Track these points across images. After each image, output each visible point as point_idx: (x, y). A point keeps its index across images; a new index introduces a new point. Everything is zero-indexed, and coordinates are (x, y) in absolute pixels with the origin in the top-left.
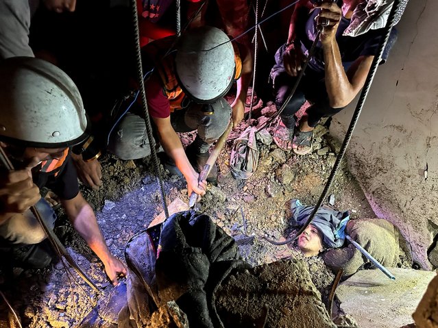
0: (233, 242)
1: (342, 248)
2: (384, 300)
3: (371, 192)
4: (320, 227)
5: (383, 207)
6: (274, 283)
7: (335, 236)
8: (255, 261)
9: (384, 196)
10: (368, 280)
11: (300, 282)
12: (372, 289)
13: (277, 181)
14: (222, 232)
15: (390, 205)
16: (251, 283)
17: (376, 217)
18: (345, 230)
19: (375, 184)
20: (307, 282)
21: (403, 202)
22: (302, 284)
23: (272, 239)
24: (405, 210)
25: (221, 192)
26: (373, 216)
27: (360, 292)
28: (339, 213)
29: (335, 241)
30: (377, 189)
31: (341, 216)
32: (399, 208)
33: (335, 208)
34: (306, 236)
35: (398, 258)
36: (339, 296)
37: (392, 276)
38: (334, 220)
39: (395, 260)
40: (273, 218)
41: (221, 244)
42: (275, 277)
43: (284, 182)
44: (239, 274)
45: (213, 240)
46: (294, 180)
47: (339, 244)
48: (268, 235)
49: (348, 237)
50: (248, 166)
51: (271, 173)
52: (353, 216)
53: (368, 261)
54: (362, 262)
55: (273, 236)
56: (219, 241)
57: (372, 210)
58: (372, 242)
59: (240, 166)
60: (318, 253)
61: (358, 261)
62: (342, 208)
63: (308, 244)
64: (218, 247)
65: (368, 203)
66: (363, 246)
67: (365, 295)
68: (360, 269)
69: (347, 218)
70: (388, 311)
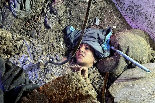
0: (22, 70)
1: (109, 56)
2: (144, 88)
3: (125, 10)
4: (91, 44)
5: (135, 20)
6: (59, 94)
7: (103, 49)
8: (43, 82)
9: (135, 11)
10: (132, 76)
11: (79, 89)
12: (135, 82)
13: (53, 14)
14: (11, 65)
15: (140, 17)
16: (40, 99)
17: (131, 28)
18: (110, 43)
19: (127, 3)
20: (84, 88)
21: (149, 13)
22: (81, 91)
23: (56, 62)
24: (150, 19)
25: (6, 32)
26: (129, 28)
27: (126, 86)
28: (104, 30)
29: (104, 52)
30: (129, 6)
31: (105, 33)
32: (147, 18)
33: (100, 27)
34: (82, 53)
35: (151, 56)
36: (112, 93)
37: (148, 70)
38: (100, 37)
39: (149, 58)
40: (55, 45)
41: (11, 75)
42: (59, 90)
43: (59, 14)
44: (30, 94)
45: (4, 72)
46: (66, 11)
47: (107, 54)
48: (53, 59)
49: (113, 48)
50: (26, 6)
51: (47, 8)
52: (114, 30)
53: (130, 62)
54: (125, 64)
55: (56, 59)
56: (9, 72)
57: (127, 23)
58: (130, 47)
59: (19, 7)
60: (92, 64)
61: (123, 64)
62: (106, 26)
63: (84, 59)
64: (9, 78)
65: (124, 18)
66: (125, 52)
67: (131, 88)
68: (125, 70)
69: (110, 34)
70: (148, 96)
